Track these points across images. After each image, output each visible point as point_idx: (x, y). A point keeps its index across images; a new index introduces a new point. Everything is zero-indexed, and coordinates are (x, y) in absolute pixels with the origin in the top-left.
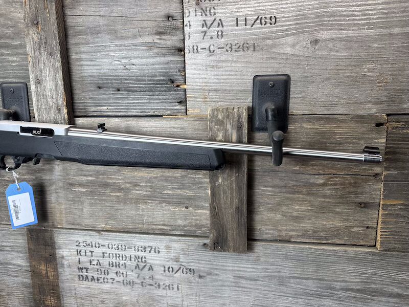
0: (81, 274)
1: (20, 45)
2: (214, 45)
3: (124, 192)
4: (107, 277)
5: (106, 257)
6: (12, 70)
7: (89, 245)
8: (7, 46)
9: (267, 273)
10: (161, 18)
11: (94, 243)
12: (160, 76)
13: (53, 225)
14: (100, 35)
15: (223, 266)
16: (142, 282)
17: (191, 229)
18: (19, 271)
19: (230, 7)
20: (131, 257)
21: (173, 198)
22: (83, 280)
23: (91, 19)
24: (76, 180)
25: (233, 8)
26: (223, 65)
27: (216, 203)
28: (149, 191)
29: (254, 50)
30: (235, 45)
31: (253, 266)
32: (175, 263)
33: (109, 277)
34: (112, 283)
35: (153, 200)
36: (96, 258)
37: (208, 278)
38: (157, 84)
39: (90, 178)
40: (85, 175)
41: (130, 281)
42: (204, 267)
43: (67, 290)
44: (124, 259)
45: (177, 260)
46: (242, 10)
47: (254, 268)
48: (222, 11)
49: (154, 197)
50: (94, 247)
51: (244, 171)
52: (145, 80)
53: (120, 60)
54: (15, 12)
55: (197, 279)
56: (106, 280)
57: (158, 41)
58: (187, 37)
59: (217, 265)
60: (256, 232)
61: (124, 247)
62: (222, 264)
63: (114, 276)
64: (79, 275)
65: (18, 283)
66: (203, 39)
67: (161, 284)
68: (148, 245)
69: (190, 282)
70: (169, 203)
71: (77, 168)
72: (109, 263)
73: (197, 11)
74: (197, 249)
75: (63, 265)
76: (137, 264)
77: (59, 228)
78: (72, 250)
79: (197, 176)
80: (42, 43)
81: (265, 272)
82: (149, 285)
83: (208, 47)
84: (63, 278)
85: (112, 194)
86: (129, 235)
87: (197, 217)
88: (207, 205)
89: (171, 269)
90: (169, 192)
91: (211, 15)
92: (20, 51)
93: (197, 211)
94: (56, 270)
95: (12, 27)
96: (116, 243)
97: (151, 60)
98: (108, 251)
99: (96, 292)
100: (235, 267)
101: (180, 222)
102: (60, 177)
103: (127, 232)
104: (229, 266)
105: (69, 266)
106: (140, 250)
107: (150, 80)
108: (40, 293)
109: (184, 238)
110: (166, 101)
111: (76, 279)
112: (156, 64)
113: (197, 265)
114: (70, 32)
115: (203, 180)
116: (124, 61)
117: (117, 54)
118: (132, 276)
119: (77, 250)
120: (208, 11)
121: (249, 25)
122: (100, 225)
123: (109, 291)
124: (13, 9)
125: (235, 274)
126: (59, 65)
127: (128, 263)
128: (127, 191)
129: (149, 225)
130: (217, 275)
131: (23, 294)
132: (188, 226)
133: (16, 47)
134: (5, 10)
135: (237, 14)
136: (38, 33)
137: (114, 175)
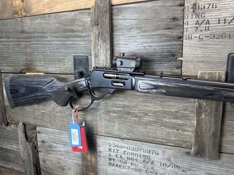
0: (110, 162)
1: (86, 36)
2: (202, 35)
3: (139, 118)
4: (126, 165)
5: (126, 154)
6: (81, 49)
7: (116, 146)
8: (79, 36)
9: (228, 173)
10: (169, 19)
11: (119, 145)
12: (166, 52)
13: (97, 133)
14: (132, 30)
15: (199, 166)
16: (146, 170)
17: (179, 143)
18: (76, 157)
19: (215, 12)
20: (141, 155)
21: (169, 124)
22: (111, 165)
23: (127, 21)
24: (112, 110)
25: (216, 13)
26: (208, 46)
27: (199, 129)
28: (154, 119)
29: (230, 38)
30: (217, 35)
31: (219, 168)
32: (168, 161)
33: (127, 165)
34: (128, 169)
35: (156, 124)
36: (119, 154)
37: (188, 172)
38: (164, 57)
39: (120, 109)
40: (117, 107)
41: (139, 169)
42: (186, 166)
43: (101, 170)
44: (137, 156)
45: (169, 160)
46: (223, 14)
47: (219, 169)
48: (210, 15)
49: (157, 123)
50: (119, 147)
51: (220, 111)
52: (156, 55)
53: (143, 44)
54: (85, 18)
55: (181, 172)
56: (124, 167)
57: (167, 33)
58: (185, 30)
59: (194, 165)
60: (222, 148)
61: (137, 149)
62: (198, 165)
63: (130, 165)
64: (109, 163)
65: (75, 164)
66: (196, 31)
67: (158, 172)
68: (151, 149)
69: (176, 174)
70: (166, 127)
71: (113, 103)
72: (127, 157)
73: (193, 16)
74: (183, 155)
75: (100, 156)
76: (144, 160)
77: (99, 135)
78: (106, 148)
79: (186, 112)
80: (100, 35)
81: (227, 172)
82: (151, 172)
83: (199, 36)
84: (100, 163)
85: (131, 119)
86: (140, 142)
87: (184, 137)
88: (191, 130)
89: (165, 165)
90: (167, 120)
91: (202, 17)
92: (86, 39)
93: (184, 133)
94: (96, 158)
95: (82, 26)
96: (133, 146)
97: (161, 44)
98: (128, 151)
99: (118, 173)
100: (206, 167)
101: (173, 138)
102: (103, 107)
103: (139, 141)
104: (203, 167)
105: (104, 157)
106: (146, 152)
107: (160, 55)
108: (86, 170)
109: (174, 148)
110: (168, 67)
111: (107, 165)
112: (165, 46)
113: (182, 164)
114: (115, 28)
115: (189, 115)
116: (144, 44)
117: (141, 41)
118: (141, 166)
119: (109, 148)
120: (200, 15)
121: (227, 23)
122: (123, 135)
123: (126, 173)
124: (83, 16)
125: (206, 171)
126: (108, 47)
127: (139, 158)
128: (140, 117)
129: (153, 138)
130: (194, 171)
131: (77, 169)
132: (178, 141)
133: (83, 37)
134: (79, 17)
135: (219, 17)
136: (98, 29)
137: (133, 108)
